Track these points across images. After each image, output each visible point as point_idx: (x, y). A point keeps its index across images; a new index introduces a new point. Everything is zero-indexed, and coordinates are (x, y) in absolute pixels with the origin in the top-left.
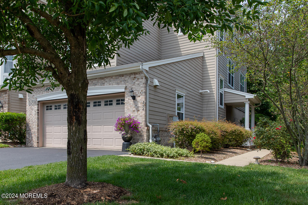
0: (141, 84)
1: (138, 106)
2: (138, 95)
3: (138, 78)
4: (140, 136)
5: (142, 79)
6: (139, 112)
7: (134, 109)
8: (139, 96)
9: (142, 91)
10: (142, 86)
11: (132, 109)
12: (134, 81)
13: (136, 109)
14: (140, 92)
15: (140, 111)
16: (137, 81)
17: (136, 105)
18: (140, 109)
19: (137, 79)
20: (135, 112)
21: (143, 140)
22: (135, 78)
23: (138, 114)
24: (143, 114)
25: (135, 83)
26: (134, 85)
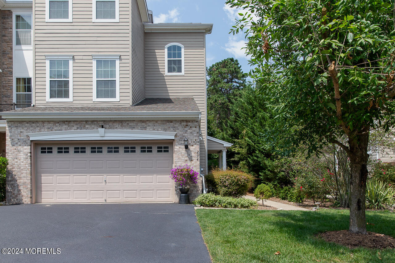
0: (194, 133)
1: (191, 155)
2: (191, 144)
3: (191, 126)
4: (194, 187)
5: (196, 127)
6: (192, 162)
7: (187, 158)
8: (193, 146)
9: (195, 141)
10: (195, 135)
11: (183, 159)
12: (186, 129)
13: (189, 158)
14: (194, 142)
15: (194, 160)
16: (189, 129)
17: (190, 155)
18: (193, 158)
19: (189, 127)
20: (188, 162)
21: (198, 191)
22: (187, 125)
23: (192, 164)
24: (197, 164)
25: (187, 131)
26: (186, 133)
